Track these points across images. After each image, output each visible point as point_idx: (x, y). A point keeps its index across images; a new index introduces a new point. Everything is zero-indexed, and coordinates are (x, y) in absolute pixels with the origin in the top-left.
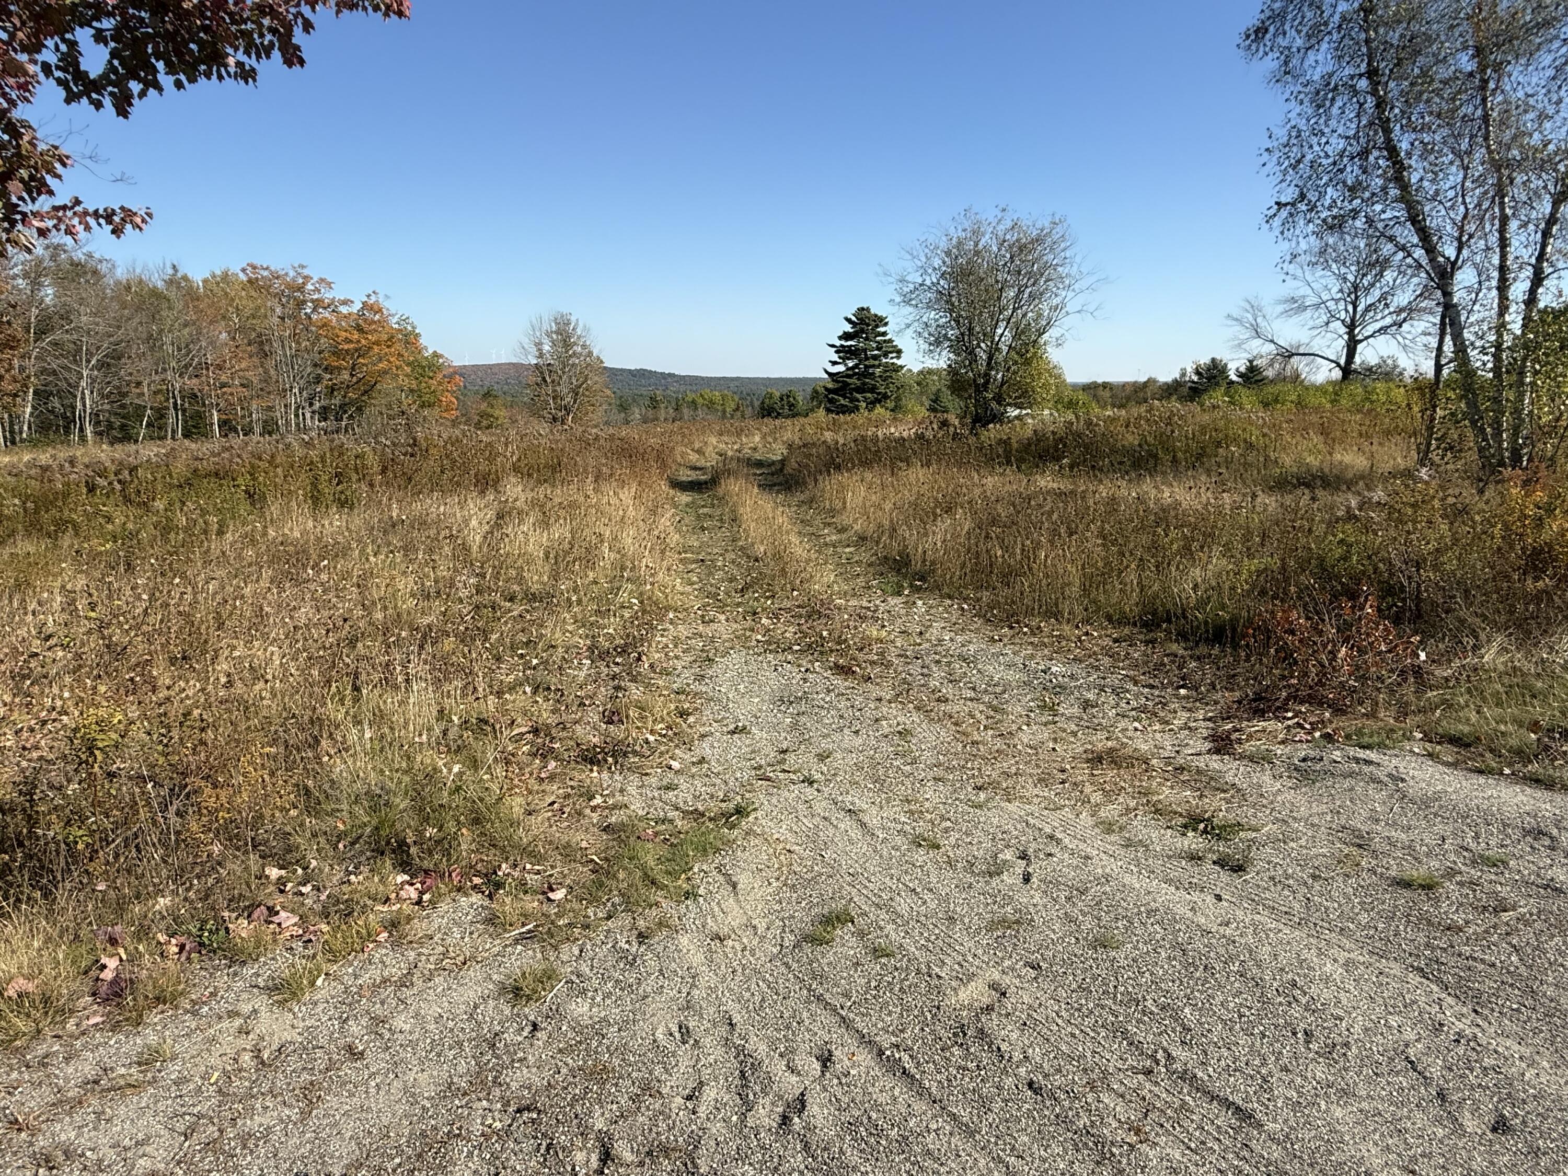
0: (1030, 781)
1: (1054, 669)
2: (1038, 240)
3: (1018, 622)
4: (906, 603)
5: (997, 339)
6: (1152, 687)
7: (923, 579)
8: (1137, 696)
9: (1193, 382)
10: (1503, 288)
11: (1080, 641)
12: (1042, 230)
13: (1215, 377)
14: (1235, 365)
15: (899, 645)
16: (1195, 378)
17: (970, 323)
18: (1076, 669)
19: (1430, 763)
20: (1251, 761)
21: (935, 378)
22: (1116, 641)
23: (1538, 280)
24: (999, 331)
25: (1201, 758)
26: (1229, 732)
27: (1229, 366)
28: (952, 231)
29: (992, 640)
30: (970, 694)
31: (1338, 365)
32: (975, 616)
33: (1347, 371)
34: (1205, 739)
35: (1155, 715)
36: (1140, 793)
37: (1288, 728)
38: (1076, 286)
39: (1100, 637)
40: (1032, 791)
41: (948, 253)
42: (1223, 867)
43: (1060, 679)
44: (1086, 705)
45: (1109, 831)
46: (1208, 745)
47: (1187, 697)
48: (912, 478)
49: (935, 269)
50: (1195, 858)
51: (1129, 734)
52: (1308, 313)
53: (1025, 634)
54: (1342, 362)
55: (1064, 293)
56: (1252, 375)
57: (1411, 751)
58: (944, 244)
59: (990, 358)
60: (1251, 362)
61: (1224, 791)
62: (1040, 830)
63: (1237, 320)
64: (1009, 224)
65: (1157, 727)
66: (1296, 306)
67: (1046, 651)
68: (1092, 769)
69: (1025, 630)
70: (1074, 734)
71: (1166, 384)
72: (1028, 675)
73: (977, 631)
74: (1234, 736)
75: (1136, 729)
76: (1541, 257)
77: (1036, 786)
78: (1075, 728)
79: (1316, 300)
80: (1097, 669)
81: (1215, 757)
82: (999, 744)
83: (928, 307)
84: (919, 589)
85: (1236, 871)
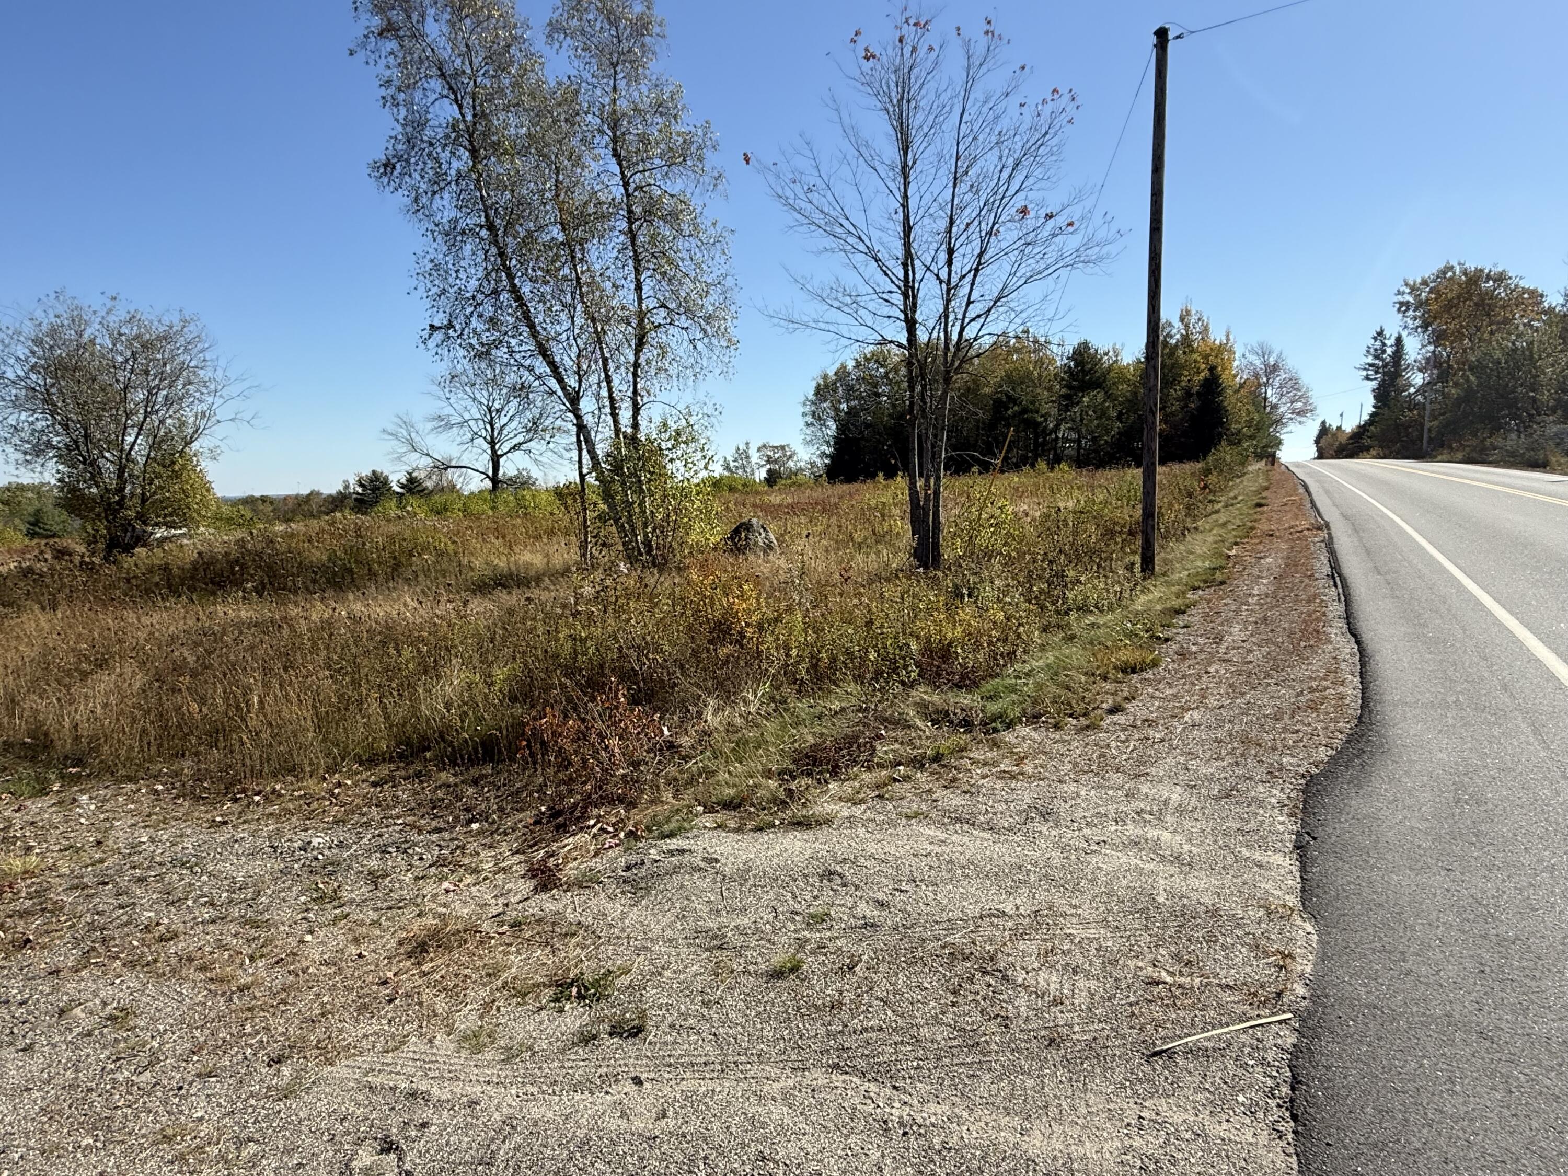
0: (346, 1016)
1: (315, 842)
2: (165, 338)
3: (244, 791)
4: (60, 803)
5: (127, 448)
6: (439, 830)
7: (78, 762)
8: (427, 847)
9: (358, 493)
10: (614, 415)
11: (333, 795)
12: (171, 328)
13: (378, 489)
14: (396, 478)
15: (65, 870)
16: (360, 490)
17: (86, 430)
18: (341, 834)
19: (724, 834)
20: (581, 887)
21: (30, 495)
22: (375, 784)
23: (636, 410)
24: (129, 439)
25: (531, 902)
26: (544, 860)
27: (391, 478)
28: (39, 314)
29: (213, 823)
30: (207, 913)
31: (488, 476)
32: (177, 797)
33: (495, 480)
34: (523, 876)
35: (458, 865)
36: (489, 975)
37: (595, 836)
38: (224, 392)
39: (356, 784)
40: (354, 1031)
41: (38, 342)
42: (620, 1035)
43: (326, 852)
44: (374, 878)
45: (478, 1049)
46: (531, 884)
47: (480, 832)
48: (30, 627)
49: (18, 359)
50: (587, 1039)
51: (443, 899)
52: (455, 430)
53: (258, 804)
54: (490, 473)
55: (210, 400)
56: (412, 485)
57: (705, 827)
58: (28, 329)
59: (121, 470)
60: (410, 474)
61: (574, 935)
62: (393, 1089)
63: (392, 434)
64: (124, 316)
65: (469, 880)
66: (443, 424)
67: (294, 819)
68: (419, 964)
69: (257, 798)
70: (376, 923)
71: (330, 496)
72: (283, 859)
73: (186, 817)
74: (551, 862)
75: (447, 891)
76: (635, 392)
77: (357, 1021)
78: (374, 916)
79: (460, 420)
80: (367, 825)
81: (544, 896)
82: (280, 977)
83: (15, 407)
84: (75, 779)
85: (636, 1035)
